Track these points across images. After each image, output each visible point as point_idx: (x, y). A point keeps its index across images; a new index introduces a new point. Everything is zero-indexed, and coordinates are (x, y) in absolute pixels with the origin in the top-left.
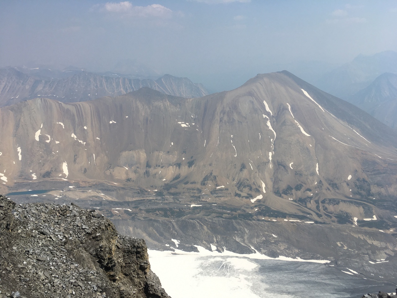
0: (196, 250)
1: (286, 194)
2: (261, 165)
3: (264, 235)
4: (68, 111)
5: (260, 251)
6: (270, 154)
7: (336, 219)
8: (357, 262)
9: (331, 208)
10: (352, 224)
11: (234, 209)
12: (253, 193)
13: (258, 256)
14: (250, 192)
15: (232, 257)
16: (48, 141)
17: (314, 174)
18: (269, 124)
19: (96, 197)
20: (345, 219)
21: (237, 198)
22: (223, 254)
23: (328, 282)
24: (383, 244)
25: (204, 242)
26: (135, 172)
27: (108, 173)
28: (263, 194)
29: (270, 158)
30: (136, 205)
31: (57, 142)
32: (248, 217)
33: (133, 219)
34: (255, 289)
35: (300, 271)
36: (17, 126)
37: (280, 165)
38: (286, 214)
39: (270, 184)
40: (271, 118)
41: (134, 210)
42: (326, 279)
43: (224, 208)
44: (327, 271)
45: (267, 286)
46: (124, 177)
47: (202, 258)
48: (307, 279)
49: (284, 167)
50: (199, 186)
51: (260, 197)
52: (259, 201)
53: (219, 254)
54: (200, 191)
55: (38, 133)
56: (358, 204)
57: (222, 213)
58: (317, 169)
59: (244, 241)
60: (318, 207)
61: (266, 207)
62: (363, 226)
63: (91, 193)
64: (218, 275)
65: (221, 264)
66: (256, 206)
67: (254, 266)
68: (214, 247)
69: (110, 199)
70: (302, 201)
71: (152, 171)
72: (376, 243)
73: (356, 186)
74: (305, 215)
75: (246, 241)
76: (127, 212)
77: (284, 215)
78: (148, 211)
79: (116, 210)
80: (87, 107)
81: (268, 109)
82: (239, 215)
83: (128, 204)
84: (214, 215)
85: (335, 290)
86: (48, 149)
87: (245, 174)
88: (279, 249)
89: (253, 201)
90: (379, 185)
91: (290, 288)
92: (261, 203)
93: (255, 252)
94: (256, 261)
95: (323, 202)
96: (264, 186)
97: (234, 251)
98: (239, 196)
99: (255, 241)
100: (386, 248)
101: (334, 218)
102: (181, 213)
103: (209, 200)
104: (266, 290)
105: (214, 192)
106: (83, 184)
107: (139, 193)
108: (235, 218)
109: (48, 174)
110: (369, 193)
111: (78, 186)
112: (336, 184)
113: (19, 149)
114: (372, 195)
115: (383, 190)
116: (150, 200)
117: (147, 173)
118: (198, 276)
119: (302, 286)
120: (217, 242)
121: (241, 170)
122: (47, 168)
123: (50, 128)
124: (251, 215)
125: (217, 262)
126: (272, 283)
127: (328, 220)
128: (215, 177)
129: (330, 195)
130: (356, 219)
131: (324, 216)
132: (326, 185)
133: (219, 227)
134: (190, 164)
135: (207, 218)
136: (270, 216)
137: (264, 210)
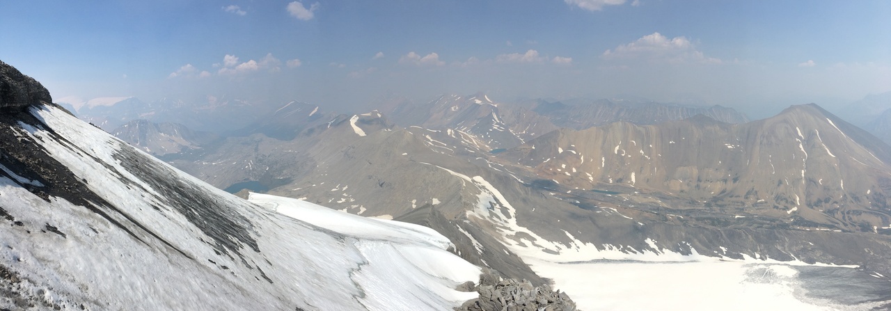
0: (742, 258)
1: (817, 206)
2: (795, 181)
3: (802, 244)
4: (640, 133)
5: (799, 258)
6: (803, 172)
7: (860, 228)
8: (882, 266)
9: (855, 218)
10: (873, 232)
11: (773, 220)
12: (789, 205)
13: (797, 262)
14: (786, 205)
15: (774, 264)
16: (623, 155)
17: (839, 189)
18: (801, 146)
19: (655, 203)
20: (866, 227)
21: (775, 210)
22: (766, 262)
23: (859, 285)
25: (749, 250)
26: (688, 185)
27: (666, 184)
28: (797, 206)
29: (803, 175)
30: (688, 213)
31: (630, 156)
32: (785, 227)
33: (685, 225)
34: (796, 294)
35: (835, 276)
36: (604, 142)
37: (811, 181)
38: (817, 223)
39: (803, 197)
40: (803, 141)
41: (686, 217)
42: (857, 283)
43: (764, 219)
44: (858, 275)
45: (807, 291)
46: (678, 188)
48: (841, 283)
49: (815, 183)
50: (742, 199)
51: (795, 209)
52: (794, 212)
53: (763, 262)
54: (743, 204)
55: (617, 148)
56: (877, 215)
57: (763, 224)
58: (842, 185)
59: (784, 250)
60: (844, 217)
61: (801, 218)
62: (882, 233)
63: (651, 199)
64: (762, 282)
65: (765, 271)
66: (792, 217)
67: (794, 272)
68: (758, 256)
69: (665, 206)
70: (831, 212)
71: (702, 184)
73: (874, 199)
74: (834, 224)
75: (787, 249)
76: (679, 218)
77: (816, 225)
78: (697, 219)
79: (670, 216)
80: (653, 129)
81: (800, 134)
82: (778, 225)
83: (681, 211)
84: (755, 225)
85: (866, 292)
86: (622, 160)
87: (782, 189)
88: (815, 256)
89: (789, 212)
91: (828, 292)
92: (796, 214)
93: (795, 259)
94: (796, 267)
95: (848, 213)
96: (798, 199)
97: (776, 259)
98: (777, 208)
99: (794, 248)
101: (858, 227)
102: (726, 223)
103: (752, 212)
104: (807, 295)
105: (755, 205)
106: (645, 191)
107: (690, 203)
108: (774, 228)
109: (620, 180)
111: (641, 193)
112: (858, 198)
113: (603, 159)
114: (888, 207)
116: (700, 210)
117: (698, 186)
118: (744, 282)
119: (837, 290)
120: (761, 251)
121: (779, 185)
122: (620, 176)
123: (625, 145)
124: (788, 225)
125: (761, 269)
126: (811, 288)
127: (853, 229)
128: (756, 192)
129: (853, 207)
130: (875, 228)
131: (849, 226)
132: (849, 198)
133: (762, 236)
134: (735, 180)
135: (751, 228)
136: (804, 226)
137: (799, 220)
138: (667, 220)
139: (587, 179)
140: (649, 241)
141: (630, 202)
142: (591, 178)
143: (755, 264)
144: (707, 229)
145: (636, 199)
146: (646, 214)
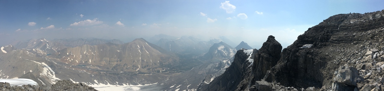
0: (123, 85)
1: (145, 68)
2: (138, 61)
3: (141, 79)
4: (92, 47)
5: (140, 84)
7: (157, 72)
8: (163, 81)
9: (156, 69)
11: (132, 73)
12: (137, 68)
13: (140, 85)
16: (87, 54)
17: (151, 62)
18: (139, 51)
19: (97, 68)
20: (159, 72)
23: (158, 88)
24: (167, 76)
25: (125, 82)
26: (107, 63)
27: (100, 62)
29: (140, 59)
30: (107, 71)
31: (89, 54)
32: (136, 75)
33: (106, 75)
35: (151, 87)
36: (81, 50)
37: (143, 61)
39: (141, 65)
40: (140, 49)
41: (106, 73)
43: (129, 73)
44: (158, 85)
46: (104, 64)
47: (125, 87)
50: (123, 67)
51: (139, 69)
53: (129, 86)
54: (123, 68)
55: (85, 52)
56: (161, 67)
59: (136, 82)
60: (153, 70)
62: (163, 72)
65: (130, 88)
66: (138, 72)
67: (139, 88)
68: (128, 84)
69: (100, 69)
70: (149, 69)
71: (111, 63)
72: (166, 76)
73: (160, 63)
74: (150, 72)
76: (104, 73)
77: (145, 73)
78: (109, 74)
79: (102, 72)
80: (96, 46)
81: (139, 47)
82: (134, 74)
83: (105, 71)
84: (127, 75)
86: (87, 56)
87: (134, 63)
88: (145, 82)
89: (137, 70)
90: (164, 62)
94: (139, 87)
95: (154, 68)
96: (139, 66)
97: (133, 85)
98: (133, 69)
99: (139, 81)
100: (168, 76)
102: (118, 74)
103: (126, 70)
105: (127, 68)
106: (94, 65)
107: (107, 68)
109: (86, 62)
110: (163, 65)
113: (81, 56)
115: (165, 63)
116: (110, 71)
117: (109, 63)
120: (129, 82)
122: (86, 60)
123: (88, 51)
124: (137, 74)
128: (127, 64)
129: (155, 66)
130: (161, 71)
131: (154, 72)
132: (154, 64)
133: (129, 78)
134: (120, 61)
135: (125, 76)
136: (141, 74)
137: (140, 72)
138: (101, 74)
139: (76, 62)
140: (95, 81)
141: (89, 68)
142: (77, 62)
143: (127, 87)
144: (112, 77)
145: (91, 67)
146: (95, 72)
